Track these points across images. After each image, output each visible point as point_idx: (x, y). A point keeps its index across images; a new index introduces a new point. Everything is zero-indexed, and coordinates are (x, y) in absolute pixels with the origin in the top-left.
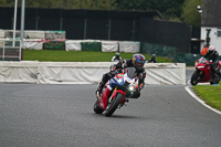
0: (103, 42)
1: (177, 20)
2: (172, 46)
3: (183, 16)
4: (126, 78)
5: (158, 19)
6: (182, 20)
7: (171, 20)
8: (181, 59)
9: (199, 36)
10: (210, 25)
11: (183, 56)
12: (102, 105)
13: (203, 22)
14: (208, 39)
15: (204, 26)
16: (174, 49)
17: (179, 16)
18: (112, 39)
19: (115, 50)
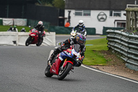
0: (4, 19)
1: (50, 5)
2: (47, 21)
3: (53, 3)
4: (73, 52)
5: (38, 4)
6: (53, 5)
7: (46, 5)
8: (52, 30)
9: (63, 15)
10: (70, 8)
11: (54, 28)
12: (54, 71)
13: (66, 7)
14: (69, 17)
15: (67, 9)
16: (48, 23)
17: (51, 3)
18: (10, 17)
19: (12, 24)
